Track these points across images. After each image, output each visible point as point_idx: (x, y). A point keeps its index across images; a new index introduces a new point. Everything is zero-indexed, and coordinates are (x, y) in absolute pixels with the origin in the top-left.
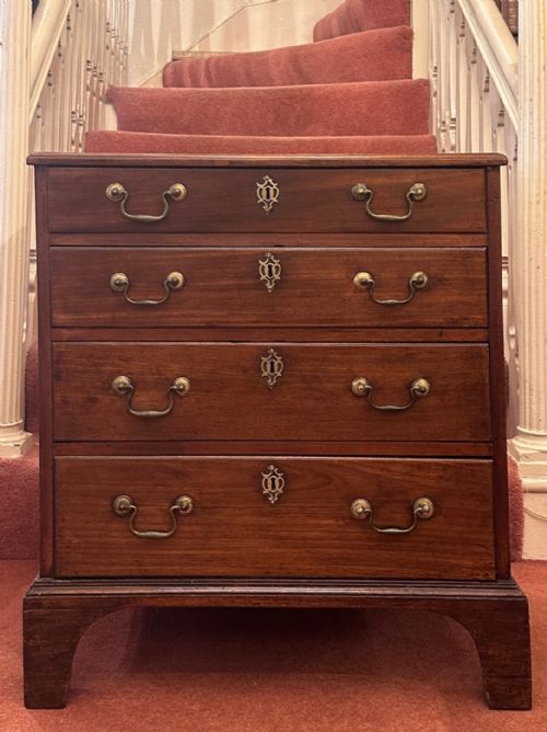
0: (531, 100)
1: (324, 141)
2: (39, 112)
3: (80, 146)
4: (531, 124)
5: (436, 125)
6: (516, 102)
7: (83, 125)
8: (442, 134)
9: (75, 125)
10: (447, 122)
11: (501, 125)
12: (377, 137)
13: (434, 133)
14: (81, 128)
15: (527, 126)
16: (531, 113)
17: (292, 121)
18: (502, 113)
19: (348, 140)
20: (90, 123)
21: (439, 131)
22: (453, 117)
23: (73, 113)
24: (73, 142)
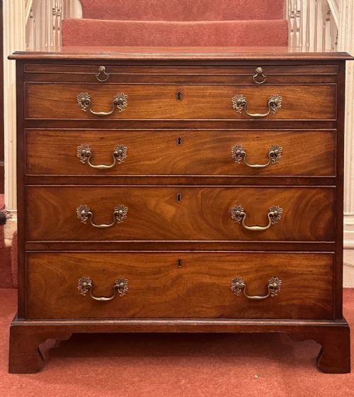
0: (347, 7)
1: (215, 24)
2: (32, 14)
3: (59, 29)
4: (347, 23)
5: (288, 13)
6: (338, 7)
7: (60, 16)
8: (292, 20)
9: (55, 17)
10: (295, 12)
11: (328, 20)
12: (249, 21)
13: (287, 19)
14: (59, 18)
15: (344, 24)
16: (347, 16)
17: (195, 10)
18: (329, 12)
19: (230, 23)
20: (65, 14)
21: (290, 17)
22: (299, 9)
23: (53, 9)
24: (54, 28)
